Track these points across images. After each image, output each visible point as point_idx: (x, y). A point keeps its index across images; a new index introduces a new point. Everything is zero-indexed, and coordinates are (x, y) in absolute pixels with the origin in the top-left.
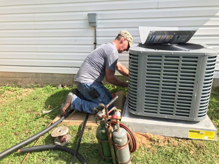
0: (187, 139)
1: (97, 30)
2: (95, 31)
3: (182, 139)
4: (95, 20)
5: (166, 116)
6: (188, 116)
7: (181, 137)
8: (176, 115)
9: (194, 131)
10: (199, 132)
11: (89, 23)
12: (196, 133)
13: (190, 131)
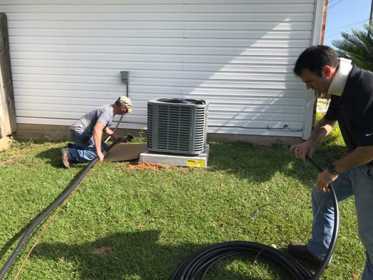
0: (186, 167)
1: (129, 86)
2: (127, 87)
3: (183, 167)
4: (127, 77)
5: (173, 151)
6: (187, 150)
7: (183, 166)
8: (180, 150)
9: (191, 161)
10: (194, 161)
11: (122, 79)
12: (192, 163)
13: (188, 161)
